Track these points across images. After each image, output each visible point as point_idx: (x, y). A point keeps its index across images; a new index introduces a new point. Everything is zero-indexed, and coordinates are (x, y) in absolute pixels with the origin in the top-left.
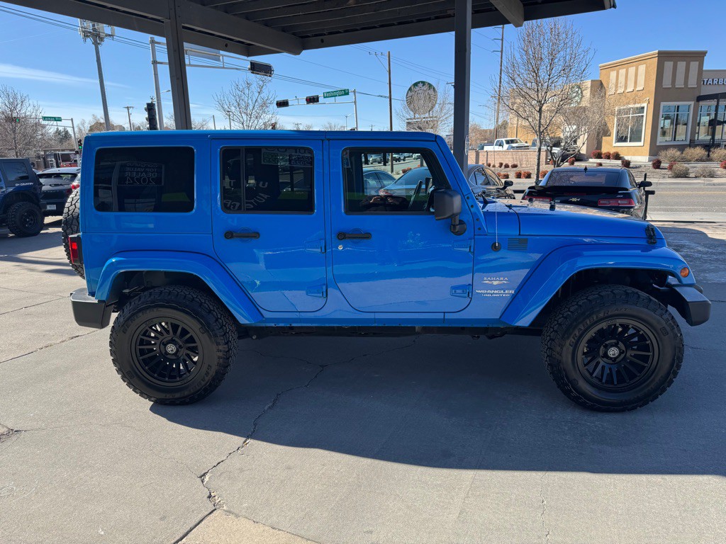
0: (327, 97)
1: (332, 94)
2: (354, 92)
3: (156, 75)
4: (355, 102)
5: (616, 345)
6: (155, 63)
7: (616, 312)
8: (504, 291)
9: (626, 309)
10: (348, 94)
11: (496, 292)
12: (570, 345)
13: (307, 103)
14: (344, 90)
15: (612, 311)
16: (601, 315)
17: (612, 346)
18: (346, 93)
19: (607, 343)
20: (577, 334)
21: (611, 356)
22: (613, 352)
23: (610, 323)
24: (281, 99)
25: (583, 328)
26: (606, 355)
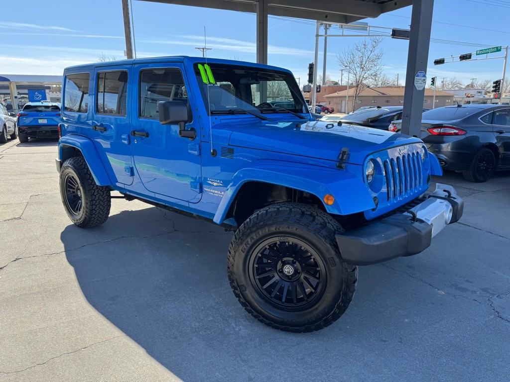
0: (479, 54)
1: (484, 51)
2: (507, 48)
3: (317, 44)
4: (506, 57)
5: (292, 264)
6: (317, 36)
7: (287, 230)
8: (221, 193)
9: (297, 229)
10: (500, 50)
11: (216, 192)
12: (242, 250)
13: (460, 60)
14: (497, 48)
15: (284, 228)
16: (273, 229)
17: (288, 263)
18: (498, 49)
19: (285, 259)
20: (250, 242)
21: (286, 273)
22: (288, 270)
23: (282, 239)
24: (438, 58)
25: (255, 237)
26: (282, 272)
